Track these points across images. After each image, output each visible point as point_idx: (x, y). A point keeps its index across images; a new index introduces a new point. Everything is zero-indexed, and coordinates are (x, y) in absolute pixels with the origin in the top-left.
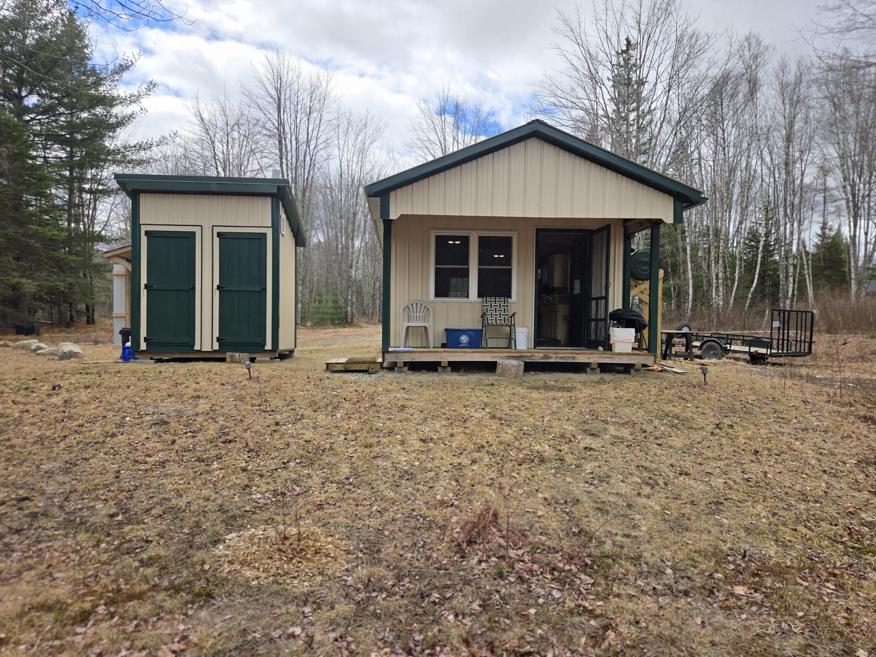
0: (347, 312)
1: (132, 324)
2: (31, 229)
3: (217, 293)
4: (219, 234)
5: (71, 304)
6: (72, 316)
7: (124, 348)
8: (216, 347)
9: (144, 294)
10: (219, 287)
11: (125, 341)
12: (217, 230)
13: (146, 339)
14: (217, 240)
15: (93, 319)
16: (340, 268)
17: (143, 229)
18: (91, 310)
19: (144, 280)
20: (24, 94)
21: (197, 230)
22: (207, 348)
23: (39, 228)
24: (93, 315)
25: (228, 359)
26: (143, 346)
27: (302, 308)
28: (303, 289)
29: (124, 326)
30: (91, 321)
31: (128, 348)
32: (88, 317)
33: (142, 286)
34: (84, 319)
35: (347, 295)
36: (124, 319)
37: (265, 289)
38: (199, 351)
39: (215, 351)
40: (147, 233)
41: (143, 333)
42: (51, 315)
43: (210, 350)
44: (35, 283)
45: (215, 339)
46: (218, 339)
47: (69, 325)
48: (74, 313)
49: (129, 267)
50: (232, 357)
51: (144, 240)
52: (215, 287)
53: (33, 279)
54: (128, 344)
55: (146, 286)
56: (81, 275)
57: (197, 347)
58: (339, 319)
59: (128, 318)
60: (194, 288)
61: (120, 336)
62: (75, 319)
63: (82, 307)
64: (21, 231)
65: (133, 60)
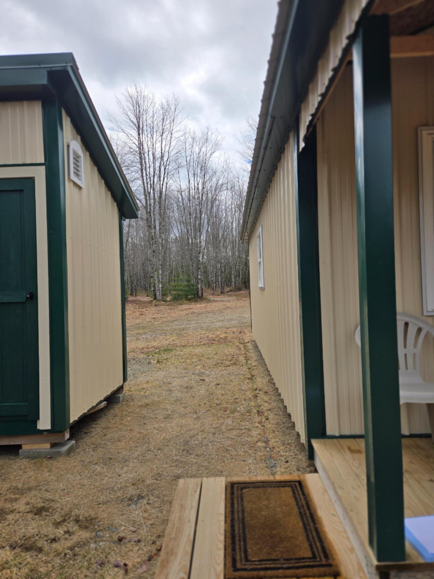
0: (198, 289)
16: (191, 255)
27: (162, 288)
28: (162, 273)
35: (197, 275)
37: (33, 297)
58: (192, 294)
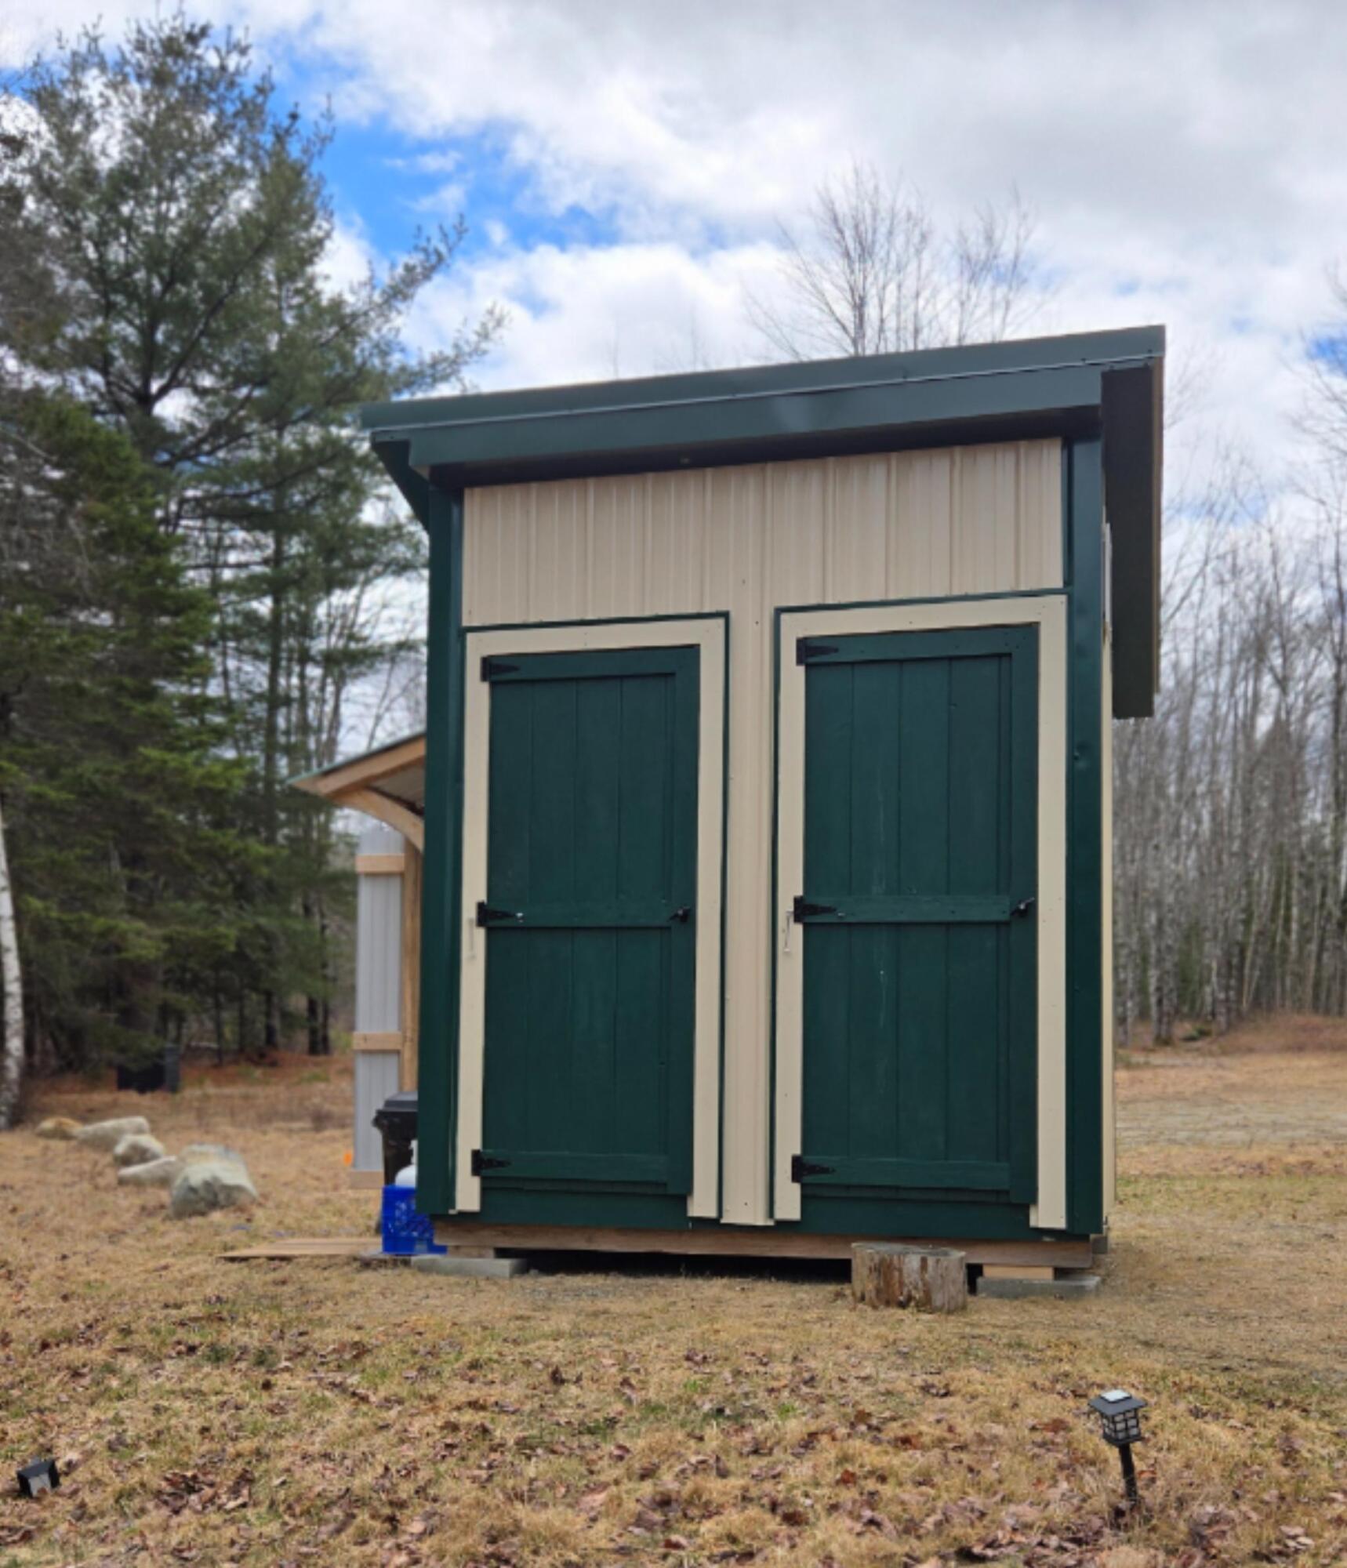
1: (423, 1085)
2: (147, 759)
3: (793, 937)
4: (807, 650)
5: (269, 995)
6: (270, 1032)
7: (393, 1196)
8: (789, 1205)
9: (474, 944)
10: (803, 910)
11: (395, 1161)
12: (795, 628)
13: (479, 1162)
14: (794, 677)
15: (325, 1039)
17: (478, 648)
18: (320, 1011)
19: (474, 888)
20: (155, 387)
21: (707, 636)
22: (745, 1210)
23: (168, 756)
24: (325, 1026)
25: (863, 1279)
26: (468, 1194)
29: (391, 1092)
30: (319, 1045)
31: (405, 1194)
32: (313, 1032)
33: (469, 912)
34: (302, 1038)
36: (393, 1061)
37: (1028, 915)
38: (712, 1226)
39: (784, 1227)
40: (492, 668)
41: (469, 1135)
42: (219, 1025)
43: (761, 1220)
44: (158, 932)
45: (784, 1168)
46: (800, 1169)
47: (262, 1056)
48: (277, 1023)
49: (415, 829)
50: (884, 1270)
51: (478, 697)
52: (786, 906)
53: (154, 919)
54: (408, 1176)
55: (484, 915)
56: (296, 907)
57: (701, 1205)
59: (410, 1054)
60: (687, 918)
61: (376, 1137)
62: (280, 1039)
63: (298, 1002)
64: (120, 768)
65: (443, 249)
